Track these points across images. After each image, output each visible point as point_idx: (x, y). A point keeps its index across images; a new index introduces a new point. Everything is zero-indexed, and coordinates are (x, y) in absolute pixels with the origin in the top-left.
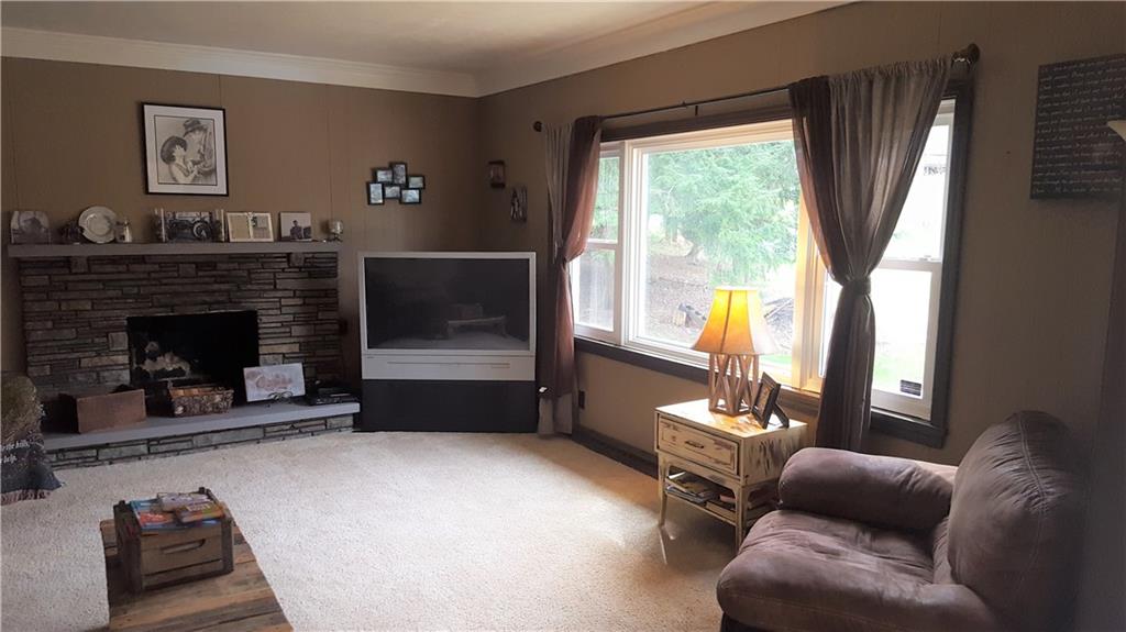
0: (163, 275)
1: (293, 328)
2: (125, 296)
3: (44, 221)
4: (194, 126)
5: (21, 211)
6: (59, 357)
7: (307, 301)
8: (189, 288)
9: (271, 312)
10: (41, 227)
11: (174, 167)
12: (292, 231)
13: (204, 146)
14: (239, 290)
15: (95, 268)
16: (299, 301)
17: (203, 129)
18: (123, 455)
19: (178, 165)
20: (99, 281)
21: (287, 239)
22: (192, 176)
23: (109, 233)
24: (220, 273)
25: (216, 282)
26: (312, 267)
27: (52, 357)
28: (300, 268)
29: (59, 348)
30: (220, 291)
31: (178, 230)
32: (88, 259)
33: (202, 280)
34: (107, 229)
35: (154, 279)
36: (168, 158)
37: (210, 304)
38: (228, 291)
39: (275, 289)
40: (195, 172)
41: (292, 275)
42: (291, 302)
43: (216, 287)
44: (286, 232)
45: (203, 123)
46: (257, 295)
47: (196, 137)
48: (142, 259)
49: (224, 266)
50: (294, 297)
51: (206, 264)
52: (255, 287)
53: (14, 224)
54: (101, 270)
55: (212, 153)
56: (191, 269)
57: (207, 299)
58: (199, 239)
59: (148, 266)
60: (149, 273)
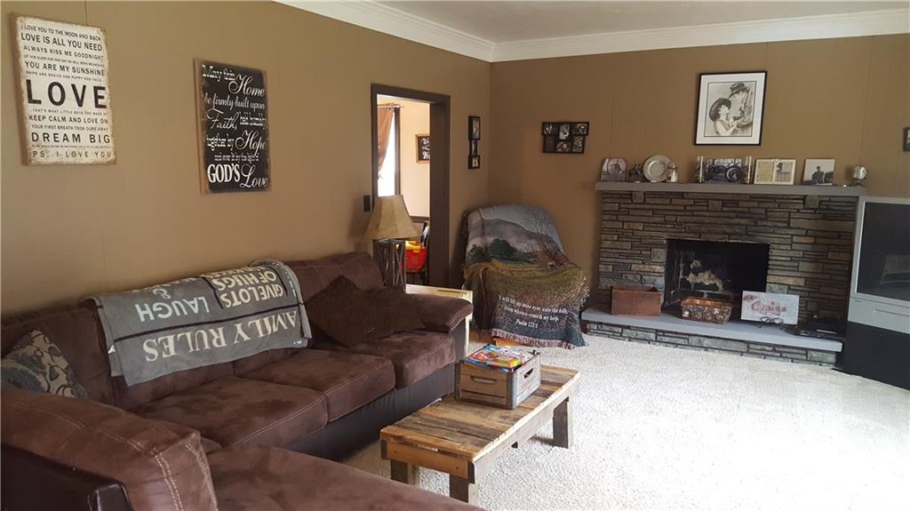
0: (696, 208)
1: (801, 263)
2: (666, 222)
3: (623, 166)
4: (739, 88)
5: (610, 159)
6: (619, 260)
7: (819, 241)
8: (713, 220)
9: (782, 247)
10: (620, 169)
11: (718, 123)
12: (815, 176)
13: (745, 104)
14: (756, 225)
15: (648, 200)
16: (811, 240)
17: (745, 90)
18: (638, 337)
19: (721, 121)
20: (650, 209)
21: (808, 183)
22: (732, 129)
23: (663, 175)
24: (742, 209)
25: (737, 217)
26: (827, 209)
27: (614, 260)
28: (815, 210)
29: (620, 254)
30: (739, 224)
31: (714, 173)
32: (645, 193)
33: (726, 214)
34: (662, 172)
35: (689, 211)
36: (715, 116)
37: (730, 234)
38: (747, 225)
39: (789, 227)
40: (735, 126)
41: (805, 215)
42: (803, 240)
43: (736, 220)
44: (808, 176)
45: (746, 85)
46: (771, 231)
47: (741, 96)
48: (681, 195)
49: (747, 204)
50: (806, 235)
51: (731, 201)
52: (769, 224)
53: (605, 168)
54: (652, 202)
55: (750, 110)
56: (718, 205)
57: (728, 231)
58: (730, 181)
59: (686, 201)
60: (685, 206)
